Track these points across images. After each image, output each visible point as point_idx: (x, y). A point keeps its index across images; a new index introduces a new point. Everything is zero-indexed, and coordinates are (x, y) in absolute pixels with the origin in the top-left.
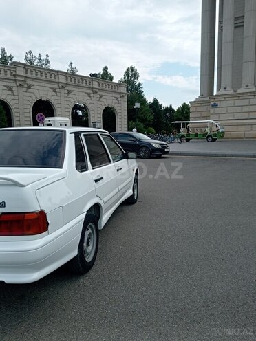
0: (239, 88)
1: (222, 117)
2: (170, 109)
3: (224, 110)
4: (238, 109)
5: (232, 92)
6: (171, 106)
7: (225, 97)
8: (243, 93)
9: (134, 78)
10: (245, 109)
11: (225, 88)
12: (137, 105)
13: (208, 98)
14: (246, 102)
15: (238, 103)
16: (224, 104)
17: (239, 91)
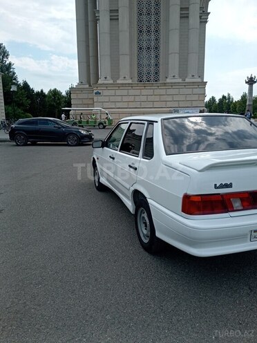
0: (118, 78)
1: (106, 105)
2: (41, 94)
3: (106, 99)
4: (119, 99)
5: (111, 82)
6: (42, 91)
7: (106, 86)
8: (122, 84)
9: (3, 57)
10: (125, 99)
11: (106, 78)
12: (14, 88)
13: (87, 86)
14: (125, 92)
15: (118, 92)
16: (106, 93)
17: (119, 82)
